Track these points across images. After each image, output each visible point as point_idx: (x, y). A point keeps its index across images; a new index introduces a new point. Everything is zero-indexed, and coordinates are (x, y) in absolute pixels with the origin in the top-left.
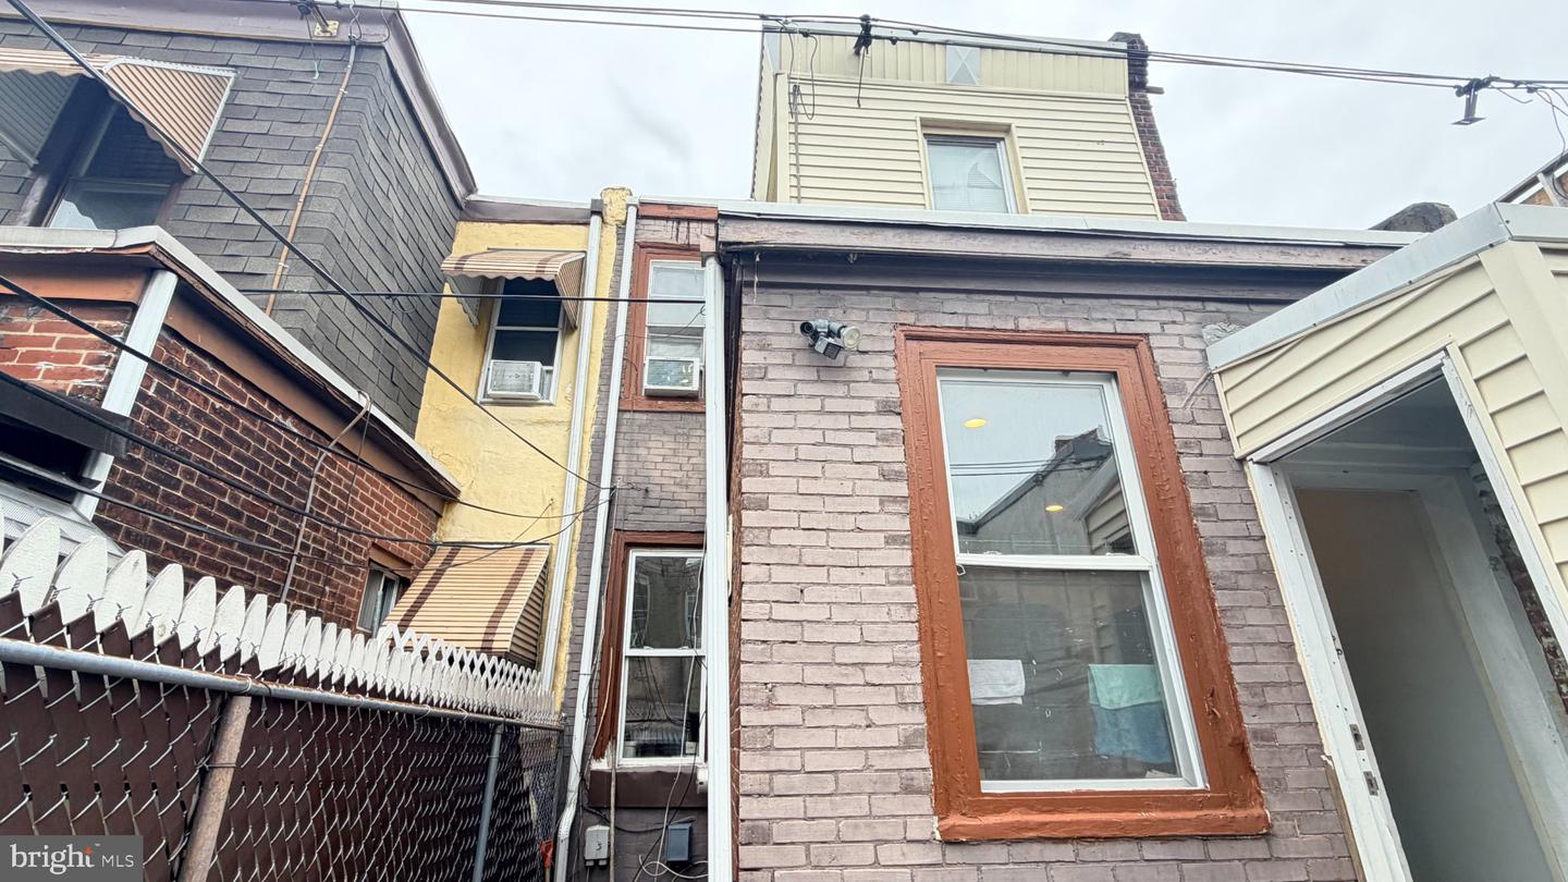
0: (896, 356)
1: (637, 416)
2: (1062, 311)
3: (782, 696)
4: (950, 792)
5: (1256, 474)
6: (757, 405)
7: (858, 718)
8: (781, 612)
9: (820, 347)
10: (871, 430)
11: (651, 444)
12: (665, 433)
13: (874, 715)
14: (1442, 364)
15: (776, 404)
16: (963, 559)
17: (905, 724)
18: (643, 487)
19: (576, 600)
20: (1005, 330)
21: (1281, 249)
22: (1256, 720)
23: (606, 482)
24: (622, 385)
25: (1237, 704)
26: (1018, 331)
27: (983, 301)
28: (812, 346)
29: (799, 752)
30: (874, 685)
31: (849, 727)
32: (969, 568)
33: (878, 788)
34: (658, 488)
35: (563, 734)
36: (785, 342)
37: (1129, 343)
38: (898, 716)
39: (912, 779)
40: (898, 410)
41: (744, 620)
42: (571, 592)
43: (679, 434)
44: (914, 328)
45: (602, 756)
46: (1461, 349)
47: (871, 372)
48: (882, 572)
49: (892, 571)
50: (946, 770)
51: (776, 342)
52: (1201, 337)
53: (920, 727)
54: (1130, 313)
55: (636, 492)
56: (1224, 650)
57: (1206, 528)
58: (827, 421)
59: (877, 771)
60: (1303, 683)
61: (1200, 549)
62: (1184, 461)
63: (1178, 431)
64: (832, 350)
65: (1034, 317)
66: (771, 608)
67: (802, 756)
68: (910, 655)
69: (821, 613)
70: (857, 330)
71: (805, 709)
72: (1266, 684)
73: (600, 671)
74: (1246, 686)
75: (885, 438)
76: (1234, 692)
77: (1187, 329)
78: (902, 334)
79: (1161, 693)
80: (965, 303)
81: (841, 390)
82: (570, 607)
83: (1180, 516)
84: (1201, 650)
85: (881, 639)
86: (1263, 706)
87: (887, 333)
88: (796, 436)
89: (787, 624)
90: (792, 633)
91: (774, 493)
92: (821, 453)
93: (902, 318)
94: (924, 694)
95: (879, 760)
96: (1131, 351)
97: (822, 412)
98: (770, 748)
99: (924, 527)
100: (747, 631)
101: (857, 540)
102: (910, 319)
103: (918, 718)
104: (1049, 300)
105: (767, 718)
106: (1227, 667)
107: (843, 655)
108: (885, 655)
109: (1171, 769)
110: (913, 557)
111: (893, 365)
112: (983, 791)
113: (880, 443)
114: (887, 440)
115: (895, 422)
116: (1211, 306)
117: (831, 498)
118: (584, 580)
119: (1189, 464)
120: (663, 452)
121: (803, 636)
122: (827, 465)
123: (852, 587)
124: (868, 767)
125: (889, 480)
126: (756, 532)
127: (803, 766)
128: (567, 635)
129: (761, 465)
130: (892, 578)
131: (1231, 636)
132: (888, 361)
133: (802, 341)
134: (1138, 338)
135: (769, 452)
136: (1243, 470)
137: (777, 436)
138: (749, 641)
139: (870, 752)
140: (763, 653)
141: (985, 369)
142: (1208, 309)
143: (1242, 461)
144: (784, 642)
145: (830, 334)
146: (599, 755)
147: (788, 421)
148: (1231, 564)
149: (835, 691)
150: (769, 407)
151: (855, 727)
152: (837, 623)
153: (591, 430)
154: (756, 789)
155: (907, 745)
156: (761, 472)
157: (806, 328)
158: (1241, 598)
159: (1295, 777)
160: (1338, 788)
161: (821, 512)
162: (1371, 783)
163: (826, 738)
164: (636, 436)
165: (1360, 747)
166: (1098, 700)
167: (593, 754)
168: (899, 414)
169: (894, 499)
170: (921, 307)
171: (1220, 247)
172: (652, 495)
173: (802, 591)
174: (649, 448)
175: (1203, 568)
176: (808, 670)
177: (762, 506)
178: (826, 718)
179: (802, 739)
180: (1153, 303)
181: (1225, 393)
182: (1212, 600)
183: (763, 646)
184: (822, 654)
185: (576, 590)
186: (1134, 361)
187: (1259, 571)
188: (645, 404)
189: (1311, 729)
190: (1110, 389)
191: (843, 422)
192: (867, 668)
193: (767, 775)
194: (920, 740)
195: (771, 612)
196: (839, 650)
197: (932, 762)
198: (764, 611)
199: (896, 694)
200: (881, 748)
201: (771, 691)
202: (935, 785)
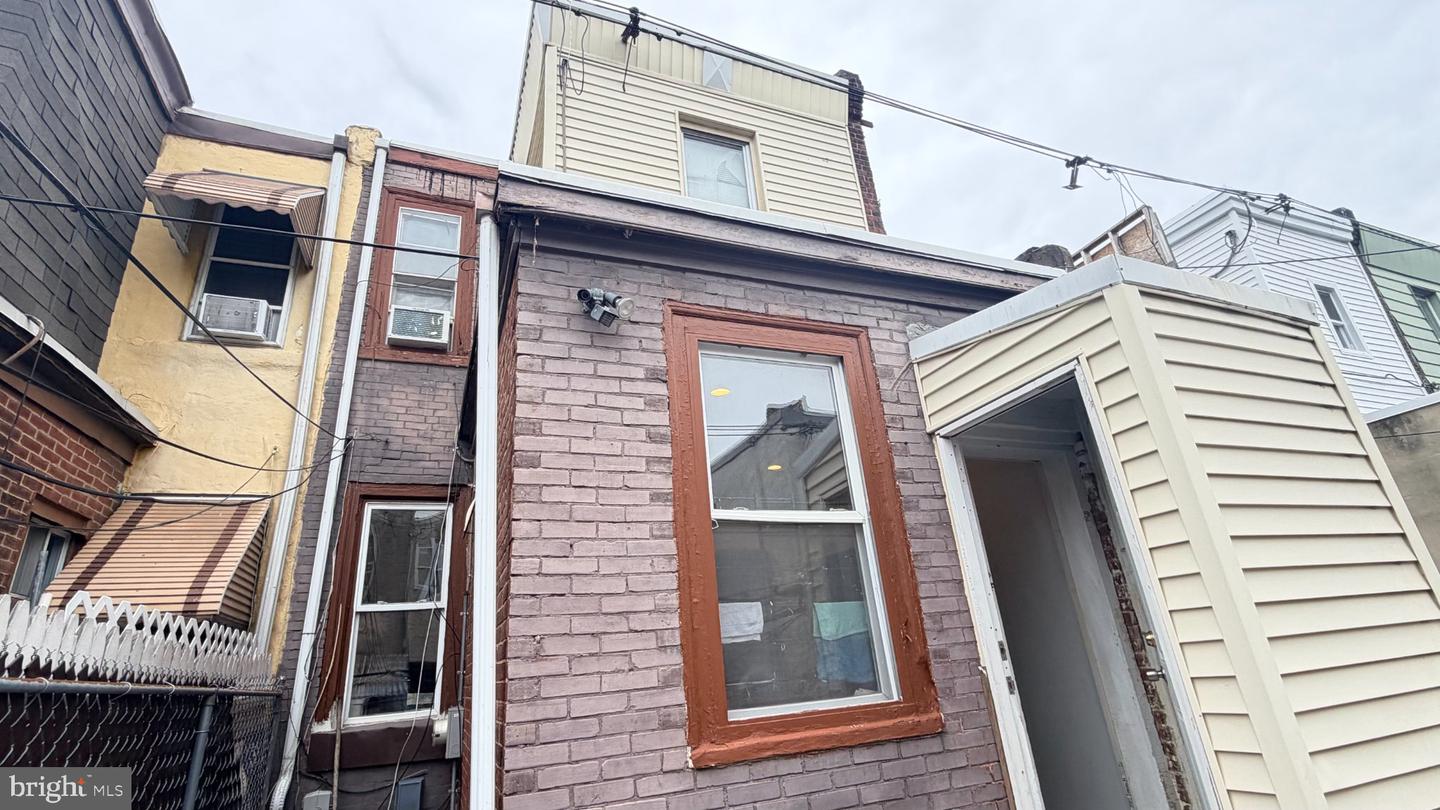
0: (663, 329)
1: (378, 365)
2: (806, 301)
3: (550, 647)
4: (703, 723)
5: (941, 445)
6: (531, 365)
7: (620, 663)
8: (551, 566)
9: (596, 314)
10: (639, 395)
11: (393, 395)
12: (409, 385)
13: (636, 660)
14: (1075, 370)
15: (551, 366)
16: (717, 514)
17: (664, 666)
18: (383, 438)
19: (300, 555)
20: (758, 314)
21: (963, 268)
22: (935, 642)
23: (341, 431)
24: (363, 332)
25: (923, 629)
26: (767, 315)
27: (740, 286)
28: (587, 313)
29: (565, 699)
30: (636, 631)
31: (614, 672)
32: (722, 522)
33: (639, 726)
34: (400, 440)
35: (280, 700)
36: (561, 307)
37: (853, 333)
38: (657, 659)
39: (669, 715)
40: (664, 378)
41: (513, 575)
42: (295, 547)
43: (424, 386)
44: (681, 305)
45: (326, 717)
46: (1088, 359)
47: (641, 341)
48: (646, 527)
49: (655, 526)
50: (698, 705)
51: (551, 305)
52: (905, 333)
53: (677, 667)
54: (855, 309)
55: (375, 443)
56: (915, 588)
57: (906, 489)
58: (599, 385)
59: (637, 711)
60: (968, 611)
61: (901, 505)
62: (891, 432)
63: (888, 408)
64: (608, 318)
65: (781, 304)
66: (541, 562)
67: (568, 703)
68: (670, 602)
69: (588, 566)
70: (631, 302)
71: (571, 658)
72: (943, 613)
73: (326, 630)
74: (930, 615)
75: (652, 403)
76: (922, 620)
77: (895, 325)
78: (669, 309)
79: (867, 624)
80: (725, 286)
81: (613, 356)
82: (293, 563)
83: (886, 479)
84: (899, 589)
85: (645, 588)
86: (941, 631)
87: (656, 307)
88: (569, 398)
89: (556, 577)
90: (562, 586)
91: (546, 452)
92: (593, 414)
93: (670, 294)
94: (682, 637)
95: (640, 701)
96: (854, 340)
97: (595, 376)
98: (537, 697)
99: (685, 485)
100: (516, 585)
101: (624, 498)
102: (677, 295)
103: (676, 659)
104: (792, 291)
105: (534, 669)
106: (917, 601)
107: (609, 605)
108: (647, 603)
109: (874, 687)
110: (675, 513)
111: (661, 337)
112: (730, 720)
113: (647, 408)
114: (654, 406)
115: (661, 389)
116: (913, 308)
117: (602, 457)
118: (311, 534)
119: (894, 436)
120: (406, 403)
121: (571, 588)
122: (599, 426)
123: (619, 541)
124: (630, 708)
125: (655, 442)
126: (528, 489)
127: (569, 712)
128: (288, 592)
129: (534, 423)
130: (655, 533)
131: (920, 576)
132: (657, 332)
133: (578, 307)
134: (860, 329)
135: (542, 412)
136: (932, 442)
137: (551, 397)
138: (518, 596)
139: (632, 693)
140: (532, 607)
141: (740, 346)
142: (911, 310)
143: (931, 435)
144: (553, 595)
145: (605, 302)
146: (321, 716)
147: (562, 383)
148: (922, 518)
149: (600, 639)
150: (543, 367)
151: (618, 671)
152: (604, 575)
153: (324, 376)
154: (522, 739)
155: (666, 684)
156: (534, 430)
157: (583, 295)
158: (929, 545)
159: (961, 686)
160: (989, 691)
161: (591, 470)
162: (1010, 685)
163: (590, 685)
164: (377, 386)
165: (1004, 658)
166: (820, 633)
167: (315, 716)
168: (665, 382)
169: (660, 460)
170: (687, 286)
171: (922, 261)
172: (392, 447)
173: (571, 546)
174: (391, 399)
175: (902, 521)
176: (576, 621)
177: (533, 463)
178: (593, 666)
179: (569, 687)
180: (872, 302)
181: (922, 380)
182: (908, 547)
183: (533, 600)
184: (589, 606)
185: (300, 544)
186: (856, 348)
187: (940, 524)
188: (388, 354)
189: (972, 646)
190: (837, 371)
191: (614, 386)
192: (631, 616)
193: (533, 725)
194: (676, 679)
195: (541, 566)
196: (605, 601)
197: (687, 698)
198: (533, 566)
199: (657, 639)
200: (642, 689)
201: (539, 643)
202: (689, 719)
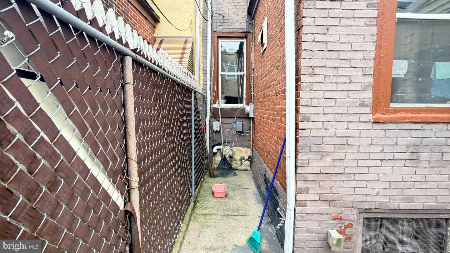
3: (317, 71)
4: (378, 106)
7: (346, 80)
8: (319, 38)
13: (353, 79)
16: (400, 15)
17: (365, 82)
18: (222, 15)
29: (322, 91)
30: (354, 67)
31: (342, 83)
33: (351, 104)
34: (228, 15)
35: (205, 97)
38: (362, 79)
39: (364, 102)
41: (302, 41)
45: (216, 103)
48: (364, 20)
49: (368, 20)
50: (378, 99)
53: (370, 83)
59: (351, 99)
66: (315, 36)
67: (324, 93)
68: (370, 56)
69: (335, 38)
71: (325, 76)
82: (202, 59)
85: (360, 49)
89: (321, 43)
90: (322, 46)
94: (374, 71)
95: (352, 95)
98: (310, 90)
100: (304, 46)
101: (354, 6)
103: (370, 79)
105: (311, 79)
107: (343, 55)
108: (360, 55)
110: (378, 13)
112: (390, 106)
121: (327, 48)
123: (349, 27)
124: (348, 97)
126: (310, 2)
127: (324, 96)
128: (201, 68)
130: (367, 23)
138: (305, 50)
139: (350, 92)
140: (310, 55)
149: (338, 70)
151: (345, 83)
152: (342, 42)
154: (306, 104)
155: (364, 90)
163: (333, 87)
166: (435, 76)
167: (213, 103)
172: (225, 18)
173: (328, 29)
176: (328, 61)
178: (334, 80)
183: (311, 52)
184: (334, 55)
192: (352, 61)
193: (310, 99)
194: (369, 88)
195: (314, 38)
196: (341, 53)
197: (373, 96)
198: (312, 38)
199: (363, 71)
200: (354, 90)
201: (313, 69)
202: (373, 104)
